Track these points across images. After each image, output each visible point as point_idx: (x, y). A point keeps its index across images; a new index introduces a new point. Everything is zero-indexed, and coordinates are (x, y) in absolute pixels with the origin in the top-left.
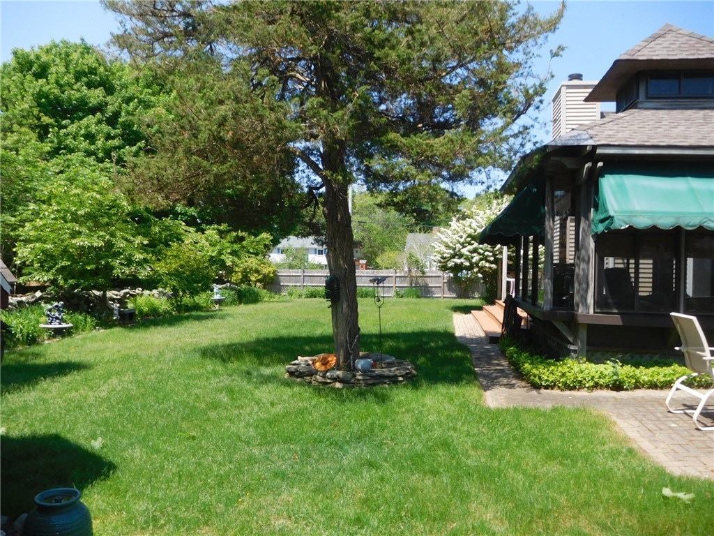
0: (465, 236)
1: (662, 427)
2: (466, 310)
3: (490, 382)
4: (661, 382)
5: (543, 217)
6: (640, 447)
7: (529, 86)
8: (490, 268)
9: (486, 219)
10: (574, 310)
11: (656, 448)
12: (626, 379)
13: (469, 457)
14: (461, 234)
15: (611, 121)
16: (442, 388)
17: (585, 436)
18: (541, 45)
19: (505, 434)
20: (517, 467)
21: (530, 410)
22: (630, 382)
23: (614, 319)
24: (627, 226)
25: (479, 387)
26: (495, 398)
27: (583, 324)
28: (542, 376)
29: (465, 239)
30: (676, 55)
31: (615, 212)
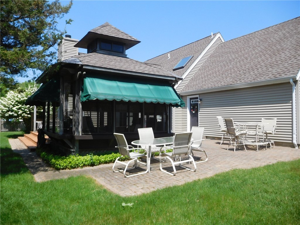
0: (14, 101)
1: (113, 178)
2: (15, 137)
3: (35, 170)
4: (108, 161)
5: (59, 94)
6: (107, 188)
7: (56, 34)
8: (27, 117)
9: (25, 94)
10: (72, 134)
11: (113, 187)
12: (96, 161)
13: (33, 209)
14: (12, 100)
15: (87, 56)
16: (11, 177)
17: (85, 188)
18: (61, 17)
19: (49, 194)
20: (59, 209)
21: (58, 181)
22: (97, 162)
23: (90, 137)
24: (96, 99)
25: (30, 173)
26: (39, 177)
27: (77, 140)
28: (61, 164)
29: (15, 103)
30: (111, 34)
31: (91, 93)
